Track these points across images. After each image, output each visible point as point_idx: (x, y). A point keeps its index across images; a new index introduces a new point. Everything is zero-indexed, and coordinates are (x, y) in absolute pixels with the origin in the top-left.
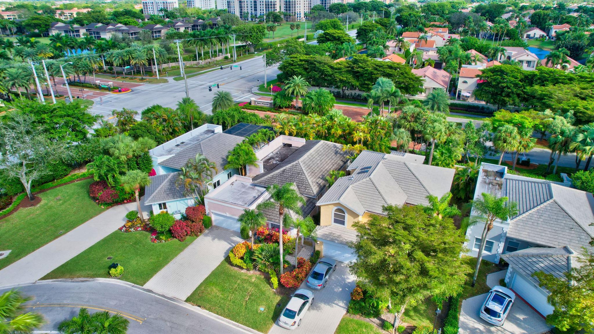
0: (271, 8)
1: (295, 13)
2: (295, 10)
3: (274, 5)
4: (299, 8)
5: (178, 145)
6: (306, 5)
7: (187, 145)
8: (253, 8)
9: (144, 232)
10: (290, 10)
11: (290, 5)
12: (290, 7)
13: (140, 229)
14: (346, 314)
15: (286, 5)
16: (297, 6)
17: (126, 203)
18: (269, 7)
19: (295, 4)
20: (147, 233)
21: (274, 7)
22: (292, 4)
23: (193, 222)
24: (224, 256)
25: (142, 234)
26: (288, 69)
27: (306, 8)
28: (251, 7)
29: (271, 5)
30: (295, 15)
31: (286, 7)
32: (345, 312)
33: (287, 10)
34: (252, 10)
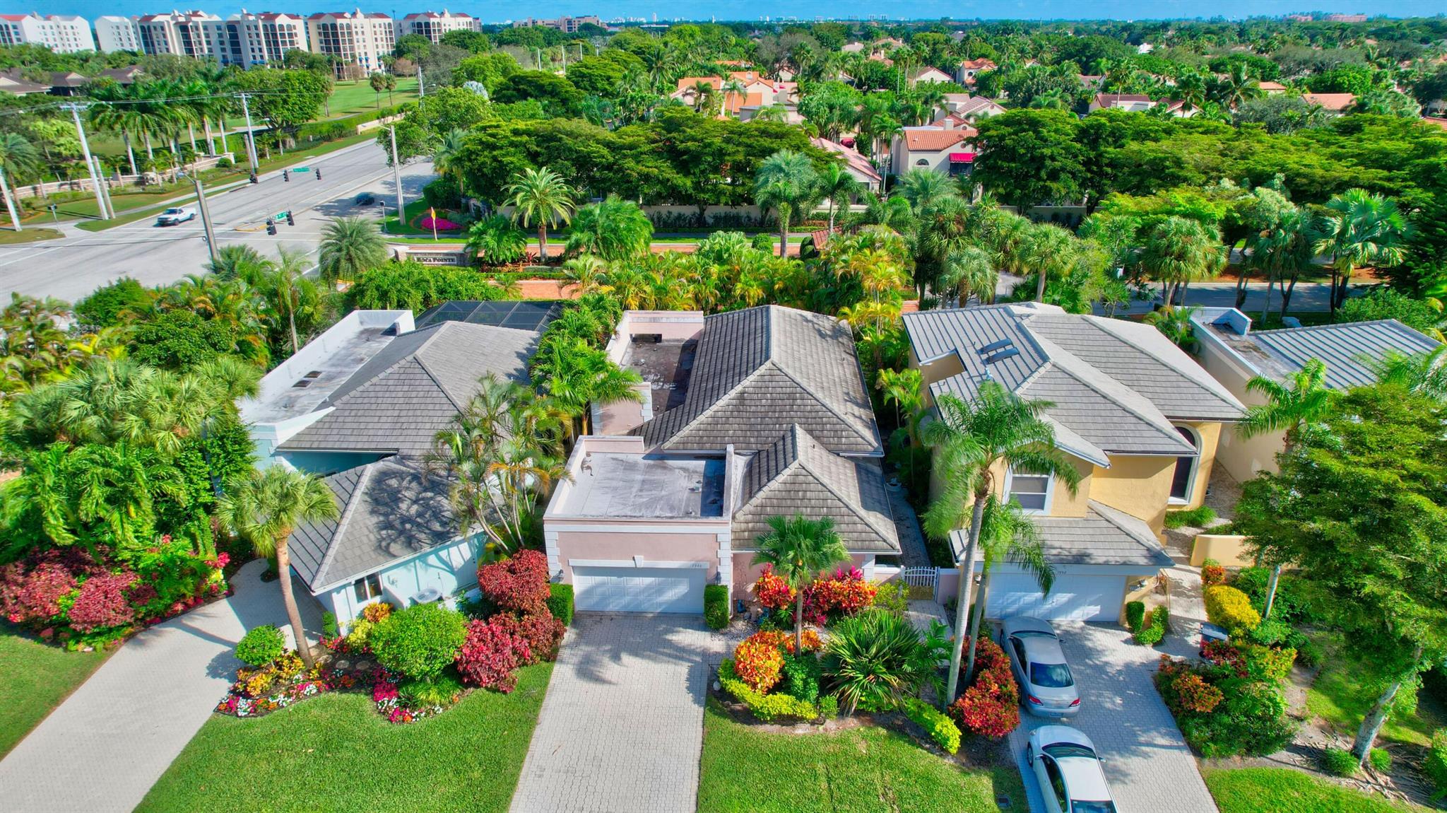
0: (284, 43)
1: (353, 56)
2: (352, 49)
3: (290, 35)
4: (361, 44)
5: (302, 384)
6: (379, 37)
7: (330, 378)
8: (228, 46)
9: (335, 696)
10: (337, 49)
11: (335, 35)
12: (336, 42)
13: (312, 688)
14: (1200, 765)
15: (326, 35)
16: (355, 37)
17: (184, 612)
18: (276, 43)
19: (350, 34)
20: (349, 697)
21: (292, 43)
22: (343, 34)
23: (521, 613)
24: (696, 701)
25: (329, 703)
26: (481, 159)
27: (379, 43)
28: (222, 43)
29: (283, 35)
30: (353, 61)
31: (327, 42)
32: (1190, 760)
33: (329, 50)
34: (223, 50)
